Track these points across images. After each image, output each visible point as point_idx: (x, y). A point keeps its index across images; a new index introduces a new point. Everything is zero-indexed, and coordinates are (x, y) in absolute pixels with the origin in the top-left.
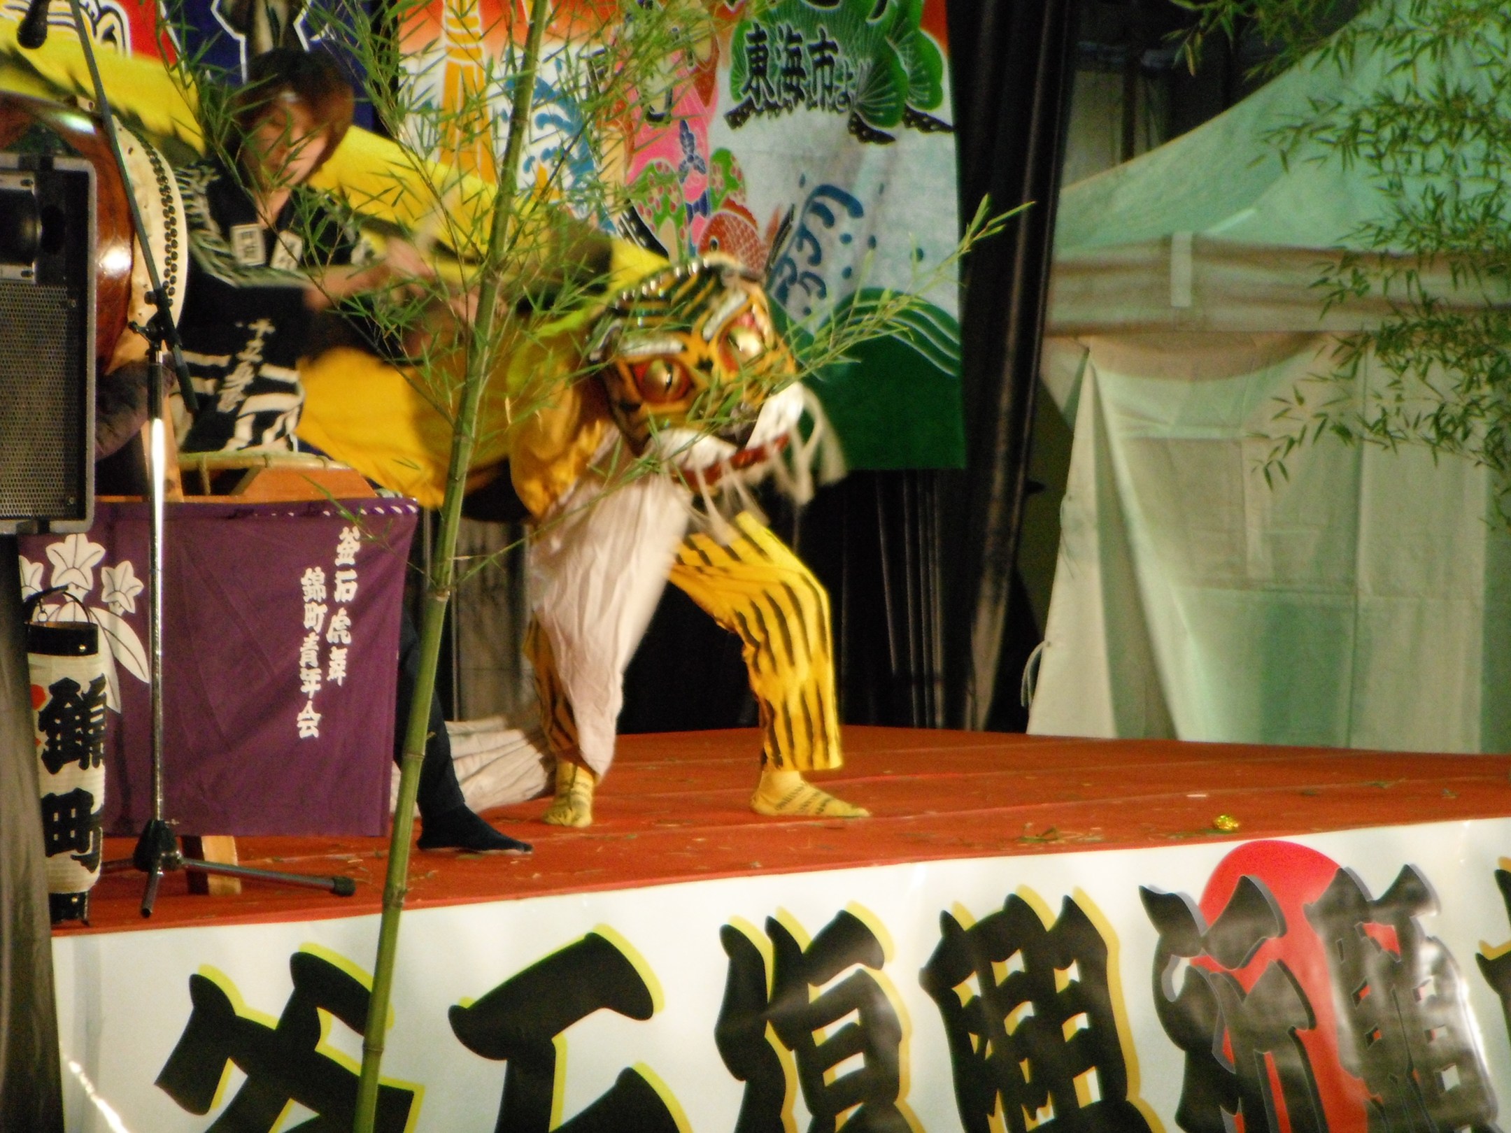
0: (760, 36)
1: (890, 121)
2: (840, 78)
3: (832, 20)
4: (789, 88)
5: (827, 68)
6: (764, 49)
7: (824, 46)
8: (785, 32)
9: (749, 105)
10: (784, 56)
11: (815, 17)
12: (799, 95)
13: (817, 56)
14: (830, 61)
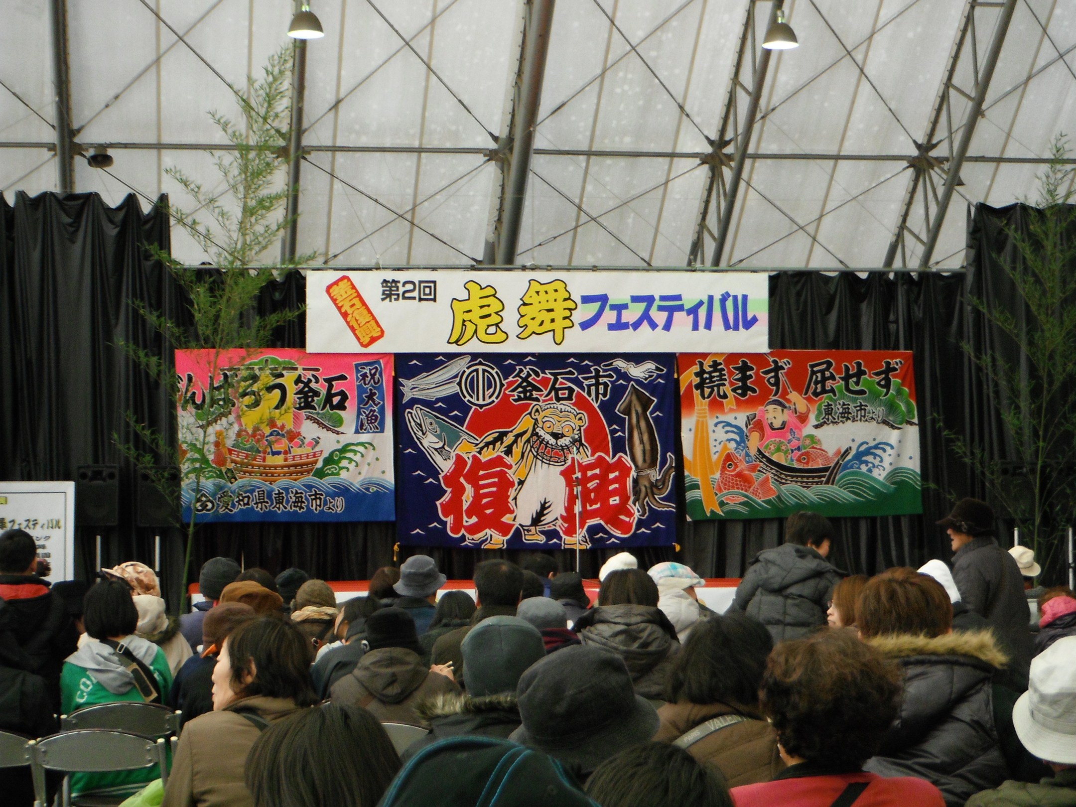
0: (829, 405)
1: (901, 423)
2: (869, 413)
3: (862, 398)
4: (842, 417)
5: (863, 411)
6: (832, 409)
7: (861, 405)
8: (842, 403)
9: (825, 422)
10: (841, 410)
11: (857, 399)
12: (848, 419)
13: (858, 408)
14: (865, 410)
